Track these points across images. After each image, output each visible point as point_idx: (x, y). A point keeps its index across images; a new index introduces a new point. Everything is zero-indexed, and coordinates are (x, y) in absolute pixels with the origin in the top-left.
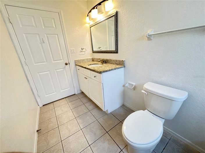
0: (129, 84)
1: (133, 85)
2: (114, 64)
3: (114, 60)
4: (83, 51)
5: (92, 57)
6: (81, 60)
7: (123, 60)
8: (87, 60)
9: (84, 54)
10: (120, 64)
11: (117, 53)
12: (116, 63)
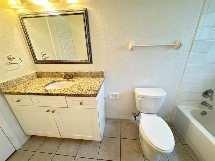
0: (112, 95)
1: (117, 95)
2: (88, 77)
3: (87, 72)
4: (12, 62)
5: (35, 72)
6: (14, 80)
7: (103, 71)
8: (26, 78)
9: (17, 67)
10: (98, 76)
11: (92, 63)
12: (92, 75)
